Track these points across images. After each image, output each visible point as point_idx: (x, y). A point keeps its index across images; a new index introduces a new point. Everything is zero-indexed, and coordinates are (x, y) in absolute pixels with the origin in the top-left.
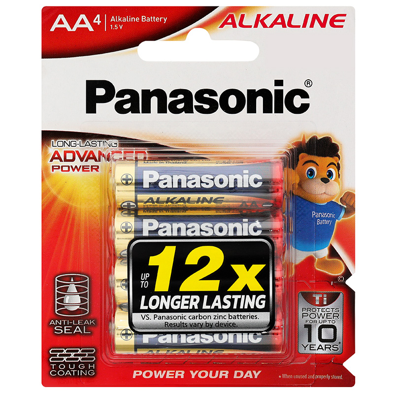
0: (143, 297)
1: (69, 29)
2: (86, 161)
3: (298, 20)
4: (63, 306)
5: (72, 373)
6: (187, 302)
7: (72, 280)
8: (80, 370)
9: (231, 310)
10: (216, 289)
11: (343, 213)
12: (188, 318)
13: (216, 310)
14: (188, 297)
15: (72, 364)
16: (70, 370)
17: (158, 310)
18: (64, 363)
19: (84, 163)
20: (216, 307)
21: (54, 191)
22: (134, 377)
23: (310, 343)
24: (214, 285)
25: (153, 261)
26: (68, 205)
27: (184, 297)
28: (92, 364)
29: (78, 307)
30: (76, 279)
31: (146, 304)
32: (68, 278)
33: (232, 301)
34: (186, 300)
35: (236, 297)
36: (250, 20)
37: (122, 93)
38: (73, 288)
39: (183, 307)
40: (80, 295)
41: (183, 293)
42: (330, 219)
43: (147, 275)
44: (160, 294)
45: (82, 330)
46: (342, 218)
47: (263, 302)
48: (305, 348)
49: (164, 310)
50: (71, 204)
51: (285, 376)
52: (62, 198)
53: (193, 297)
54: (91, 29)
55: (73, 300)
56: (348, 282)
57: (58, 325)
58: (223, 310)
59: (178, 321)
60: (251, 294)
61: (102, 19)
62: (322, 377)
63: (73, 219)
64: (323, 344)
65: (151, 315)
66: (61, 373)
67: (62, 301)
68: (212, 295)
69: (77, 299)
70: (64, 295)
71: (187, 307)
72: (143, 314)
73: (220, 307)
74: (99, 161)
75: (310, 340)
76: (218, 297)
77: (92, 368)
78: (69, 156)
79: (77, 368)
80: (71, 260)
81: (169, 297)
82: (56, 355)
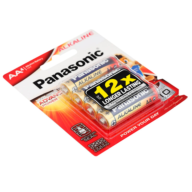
0: (103, 102)
1: (15, 76)
2: (51, 99)
3: (80, 39)
4: (81, 134)
5: (101, 147)
6: (117, 95)
7: (77, 127)
8: (103, 145)
9: (132, 89)
10: (122, 87)
11: (139, 66)
12: (122, 98)
13: (127, 92)
14: (116, 94)
15: (99, 145)
16: (100, 147)
17: (110, 102)
18: (96, 146)
19: (51, 100)
20: (127, 91)
21: (49, 110)
22: (122, 137)
23: (164, 98)
24: (121, 87)
25: (96, 92)
26: (57, 111)
27: (115, 94)
28: (105, 142)
29: (86, 132)
30: (78, 126)
31: (105, 102)
32: (75, 127)
33: (130, 87)
34: (116, 95)
35: (130, 86)
36: (66, 46)
37: (46, 80)
38: (79, 128)
39: (117, 97)
40: (83, 129)
41: (114, 94)
42: (137, 69)
43: (98, 96)
44: (107, 98)
45: (93, 136)
46: (140, 68)
47: (139, 82)
48: (164, 99)
49: (112, 101)
50: (57, 110)
51: (166, 109)
52: (53, 111)
53: (118, 93)
54: (22, 72)
55: (82, 131)
56: (158, 79)
57: (84, 139)
58: (129, 91)
59: (119, 100)
60: (134, 82)
61: (23, 68)
62: (177, 102)
63: (62, 113)
64: (168, 95)
65: (110, 104)
66: (98, 149)
67: (79, 133)
68: (123, 89)
69: (84, 130)
70: (78, 131)
71: (118, 96)
72: (107, 105)
73: (128, 91)
74: (55, 97)
75: (163, 97)
76: (125, 89)
77: (106, 143)
78: (45, 101)
79: (102, 146)
80: (71, 122)
81: (110, 97)
82: (92, 146)
